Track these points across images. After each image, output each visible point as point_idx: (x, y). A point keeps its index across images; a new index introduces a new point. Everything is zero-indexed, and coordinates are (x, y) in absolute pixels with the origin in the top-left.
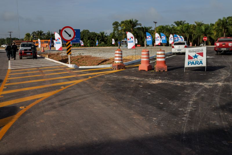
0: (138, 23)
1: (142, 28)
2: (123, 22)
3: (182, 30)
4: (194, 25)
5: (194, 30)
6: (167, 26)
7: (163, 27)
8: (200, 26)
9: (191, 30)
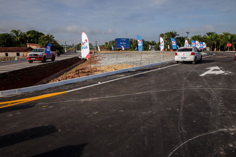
0: (177, 34)
1: (180, 37)
2: (166, 34)
3: (211, 39)
4: (222, 35)
5: (222, 38)
6: (199, 36)
7: (195, 37)
8: (227, 35)
9: (219, 39)
